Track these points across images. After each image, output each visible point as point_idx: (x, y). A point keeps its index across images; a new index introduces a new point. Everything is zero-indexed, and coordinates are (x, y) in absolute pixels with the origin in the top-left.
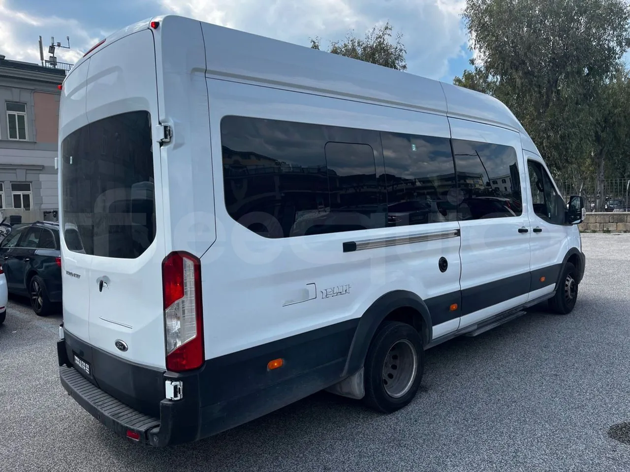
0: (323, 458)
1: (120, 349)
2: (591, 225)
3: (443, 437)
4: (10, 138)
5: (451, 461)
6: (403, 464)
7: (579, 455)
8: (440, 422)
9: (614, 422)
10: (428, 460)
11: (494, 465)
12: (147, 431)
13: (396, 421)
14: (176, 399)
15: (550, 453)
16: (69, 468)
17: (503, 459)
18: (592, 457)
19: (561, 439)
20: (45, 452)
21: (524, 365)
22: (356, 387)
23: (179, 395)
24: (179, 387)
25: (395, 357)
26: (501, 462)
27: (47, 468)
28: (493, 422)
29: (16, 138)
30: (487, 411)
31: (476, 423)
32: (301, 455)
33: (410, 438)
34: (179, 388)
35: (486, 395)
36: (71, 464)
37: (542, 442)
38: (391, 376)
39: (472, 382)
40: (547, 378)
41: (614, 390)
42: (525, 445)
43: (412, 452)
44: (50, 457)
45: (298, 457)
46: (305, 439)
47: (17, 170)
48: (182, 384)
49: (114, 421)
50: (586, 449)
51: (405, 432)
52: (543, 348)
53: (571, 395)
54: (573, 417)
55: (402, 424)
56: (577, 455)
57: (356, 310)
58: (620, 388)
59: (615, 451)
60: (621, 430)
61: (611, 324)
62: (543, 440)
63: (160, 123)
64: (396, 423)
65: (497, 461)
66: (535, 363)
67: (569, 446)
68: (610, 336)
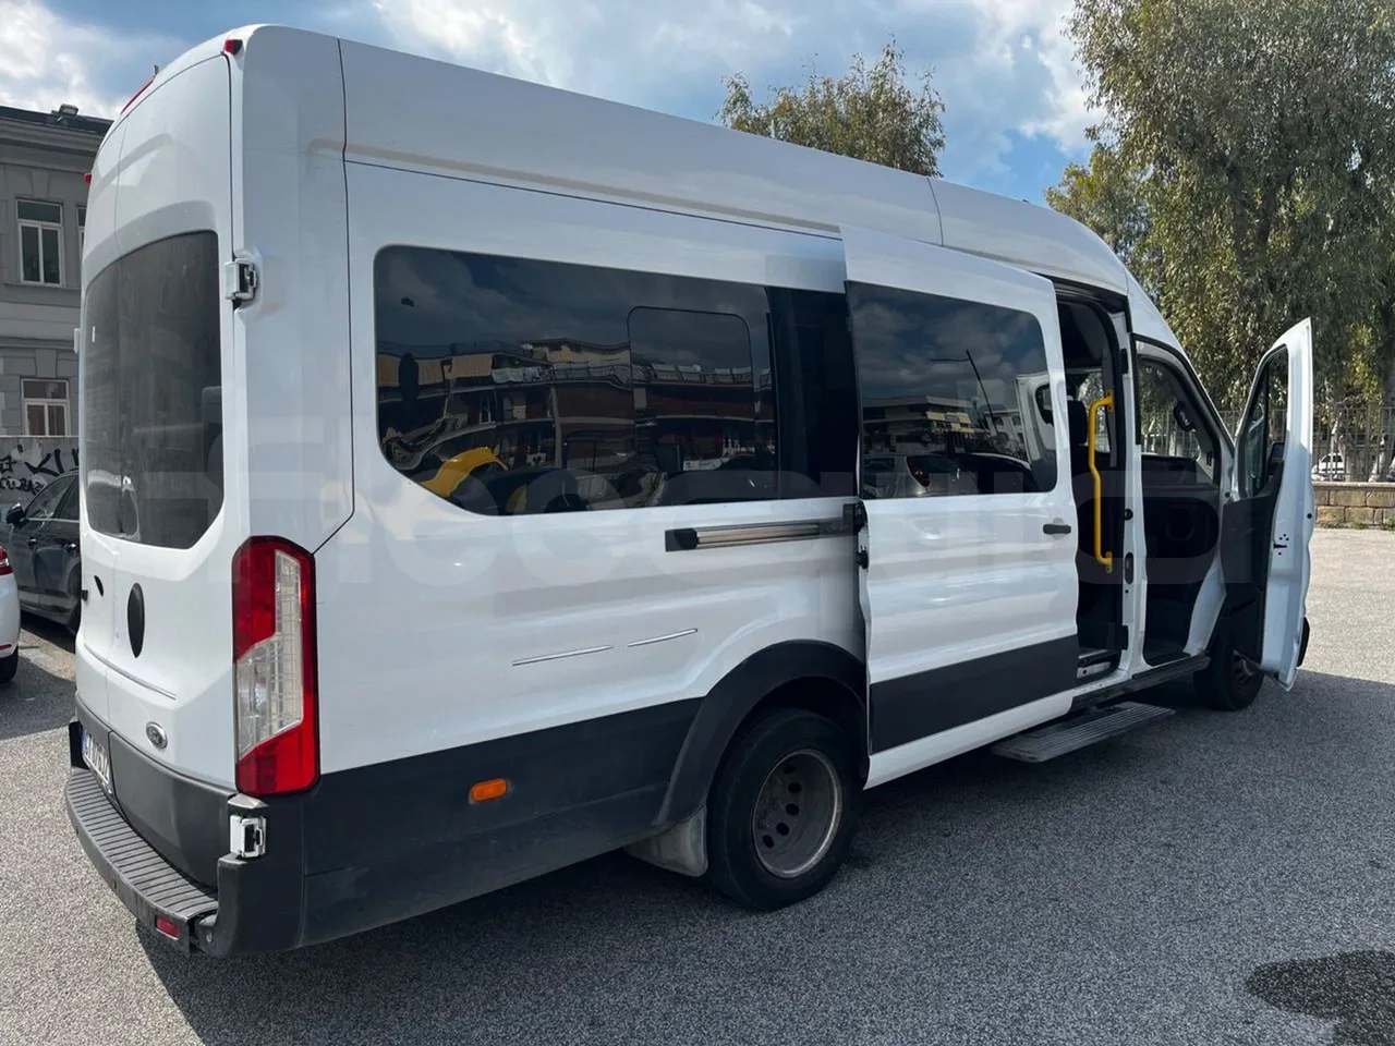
0: (597, 999)
1: (154, 742)
2: (1354, 511)
3: (870, 969)
4: (26, 279)
5: (872, 1022)
6: (764, 1022)
7: (1164, 1026)
8: (874, 936)
9: (1268, 957)
10: (822, 1016)
11: (965, 1037)
12: (193, 921)
13: (780, 928)
14: (249, 855)
15: (1100, 1018)
16: (60, 990)
17: (988, 1024)
18: (1193, 1033)
19: (1134, 987)
20: (19, 953)
21: (1103, 818)
22: (688, 848)
23: (257, 847)
24: (257, 828)
25: (795, 789)
26: (982, 1030)
27: (14, 988)
28: (993, 941)
29: (38, 280)
30: (986, 917)
31: (954, 942)
32: (551, 992)
33: (798, 967)
34: (258, 832)
35: (997, 881)
36: (65, 982)
37: (1090, 992)
38: (783, 829)
39: (975, 851)
40: (1146, 851)
41: (1290, 886)
42: (1048, 997)
43: (792, 999)
44: (26, 965)
45: (543, 994)
46: (570, 957)
47: (37, 351)
48: (264, 825)
49: (136, 895)
50: (1184, 1014)
51: (791, 952)
52: (1158, 783)
53: (1189, 892)
54: (1177, 941)
55: (790, 935)
56: (1159, 1026)
57: (695, 680)
58: (1308, 882)
59: (1248, 1023)
60: (1279, 977)
61: (1334, 737)
62: (1093, 988)
63: (234, 258)
64: (778, 933)
65: (975, 1028)
66: (1131, 816)
67: (1147, 1006)
68: (1322, 765)
